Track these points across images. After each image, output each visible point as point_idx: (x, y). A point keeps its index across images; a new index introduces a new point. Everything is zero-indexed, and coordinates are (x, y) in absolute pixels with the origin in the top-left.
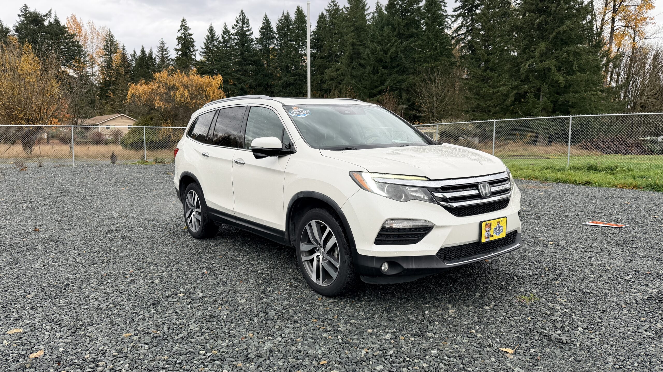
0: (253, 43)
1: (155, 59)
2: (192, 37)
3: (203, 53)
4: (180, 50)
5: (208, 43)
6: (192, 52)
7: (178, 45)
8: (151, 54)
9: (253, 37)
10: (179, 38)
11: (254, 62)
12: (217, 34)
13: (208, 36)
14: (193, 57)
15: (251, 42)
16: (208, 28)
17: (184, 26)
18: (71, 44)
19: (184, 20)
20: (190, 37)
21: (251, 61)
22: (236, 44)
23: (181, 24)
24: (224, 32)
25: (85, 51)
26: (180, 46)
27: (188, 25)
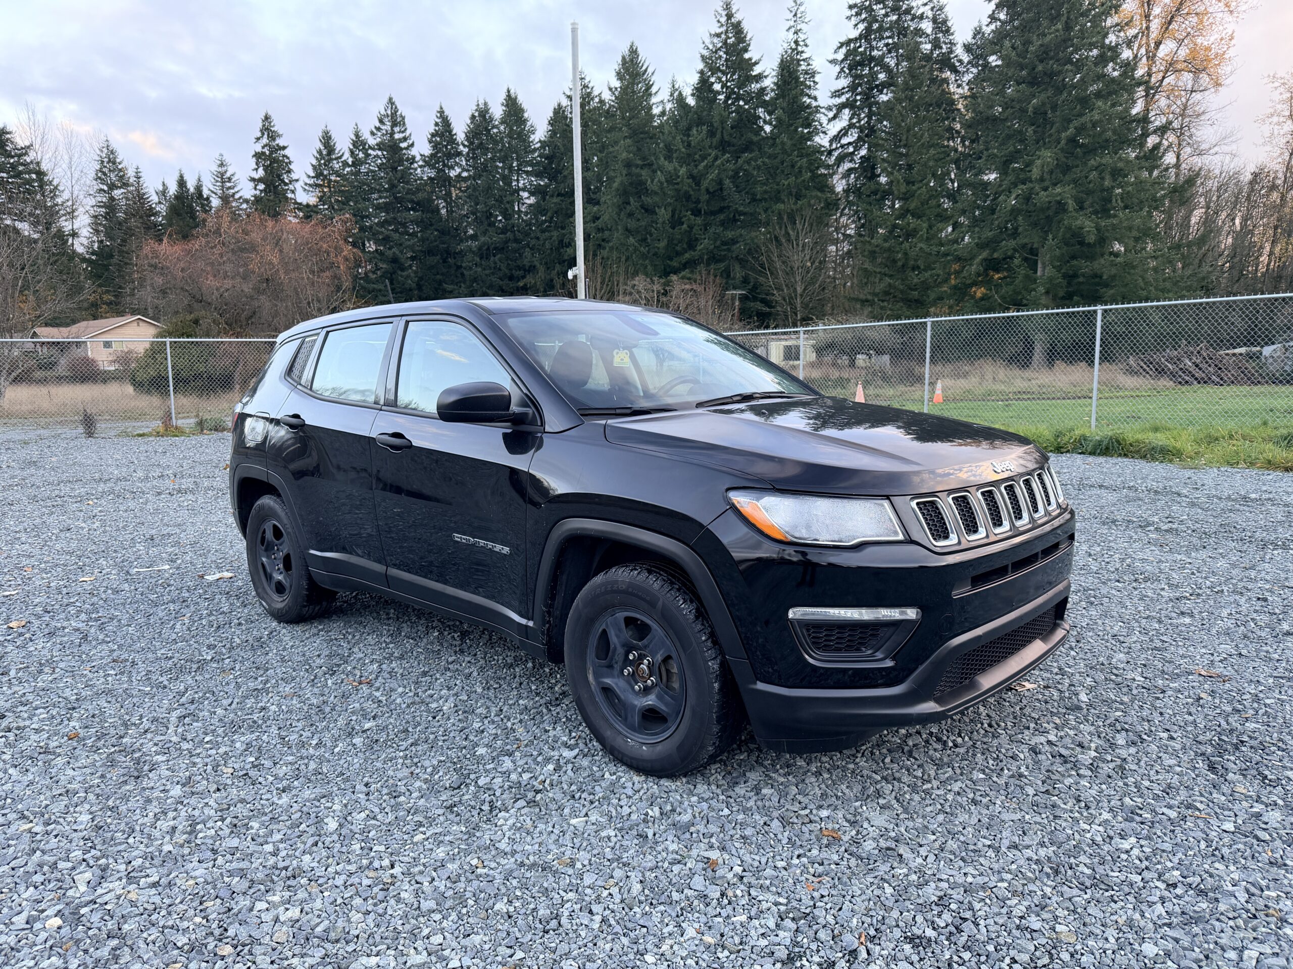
0: (416, 165)
1: (208, 199)
2: (286, 152)
3: (310, 185)
4: (260, 180)
5: (320, 165)
6: (286, 184)
7: (256, 170)
8: (199, 188)
9: (414, 152)
10: (258, 156)
11: (418, 203)
12: (338, 147)
13: (320, 152)
14: (290, 195)
15: (412, 164)
16: (320, 134)
17: (268, 129)
18: (21, 168)
19: (267, 118)
20: (282, 152)
21: (412, 201)
22: (380, 167)
23: (260, 125)
24: (355, 144)
25: (55, 183)
26: (261, 173)
27: (277, 127)
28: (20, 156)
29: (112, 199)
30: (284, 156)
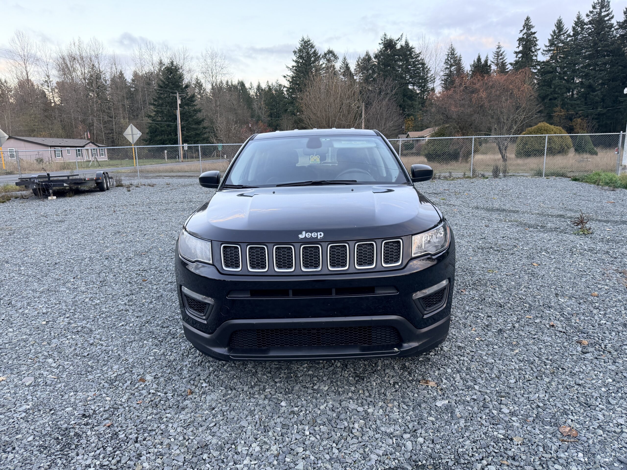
0: (613, 29)
1: (490, 66)
2: (535, 35)
3: (546, 51)
4: (519, 52)
5: (553, 39)
6: (533, 52)
7: (518, 47)
8: (486, 61)
9: (614, 21)
10: (520, 40)
11: (611, 52)
12: (565, 27)
13: (554, 32)
14: (534, 58)
15: (611, 29)
16: (556, 22)
17: (528, 25)
18: (417, 63)
19: (528, 19)
20: (533, 36)
21: (606, 51)
22: (589, 34)
23: (523, 23)
24: (576, 24)
25: (428, 68)
26: (521, 48)
27: (532, 23)
28: (416, 58)
29: (451, 71)
30: (534, 37)
